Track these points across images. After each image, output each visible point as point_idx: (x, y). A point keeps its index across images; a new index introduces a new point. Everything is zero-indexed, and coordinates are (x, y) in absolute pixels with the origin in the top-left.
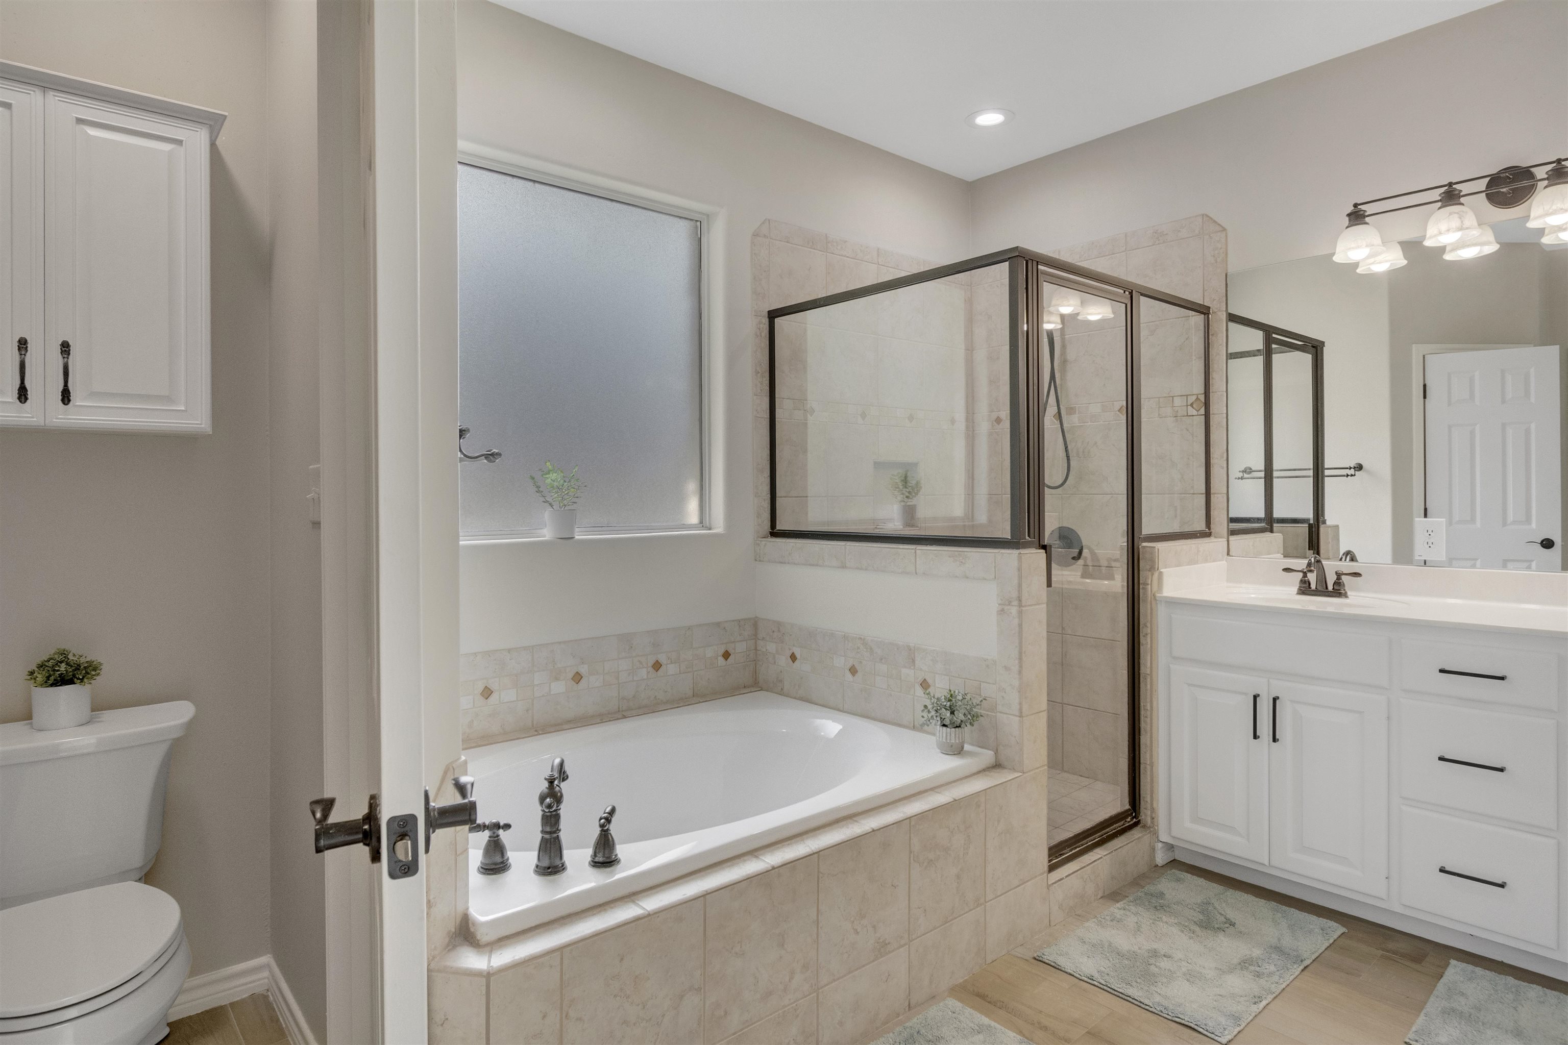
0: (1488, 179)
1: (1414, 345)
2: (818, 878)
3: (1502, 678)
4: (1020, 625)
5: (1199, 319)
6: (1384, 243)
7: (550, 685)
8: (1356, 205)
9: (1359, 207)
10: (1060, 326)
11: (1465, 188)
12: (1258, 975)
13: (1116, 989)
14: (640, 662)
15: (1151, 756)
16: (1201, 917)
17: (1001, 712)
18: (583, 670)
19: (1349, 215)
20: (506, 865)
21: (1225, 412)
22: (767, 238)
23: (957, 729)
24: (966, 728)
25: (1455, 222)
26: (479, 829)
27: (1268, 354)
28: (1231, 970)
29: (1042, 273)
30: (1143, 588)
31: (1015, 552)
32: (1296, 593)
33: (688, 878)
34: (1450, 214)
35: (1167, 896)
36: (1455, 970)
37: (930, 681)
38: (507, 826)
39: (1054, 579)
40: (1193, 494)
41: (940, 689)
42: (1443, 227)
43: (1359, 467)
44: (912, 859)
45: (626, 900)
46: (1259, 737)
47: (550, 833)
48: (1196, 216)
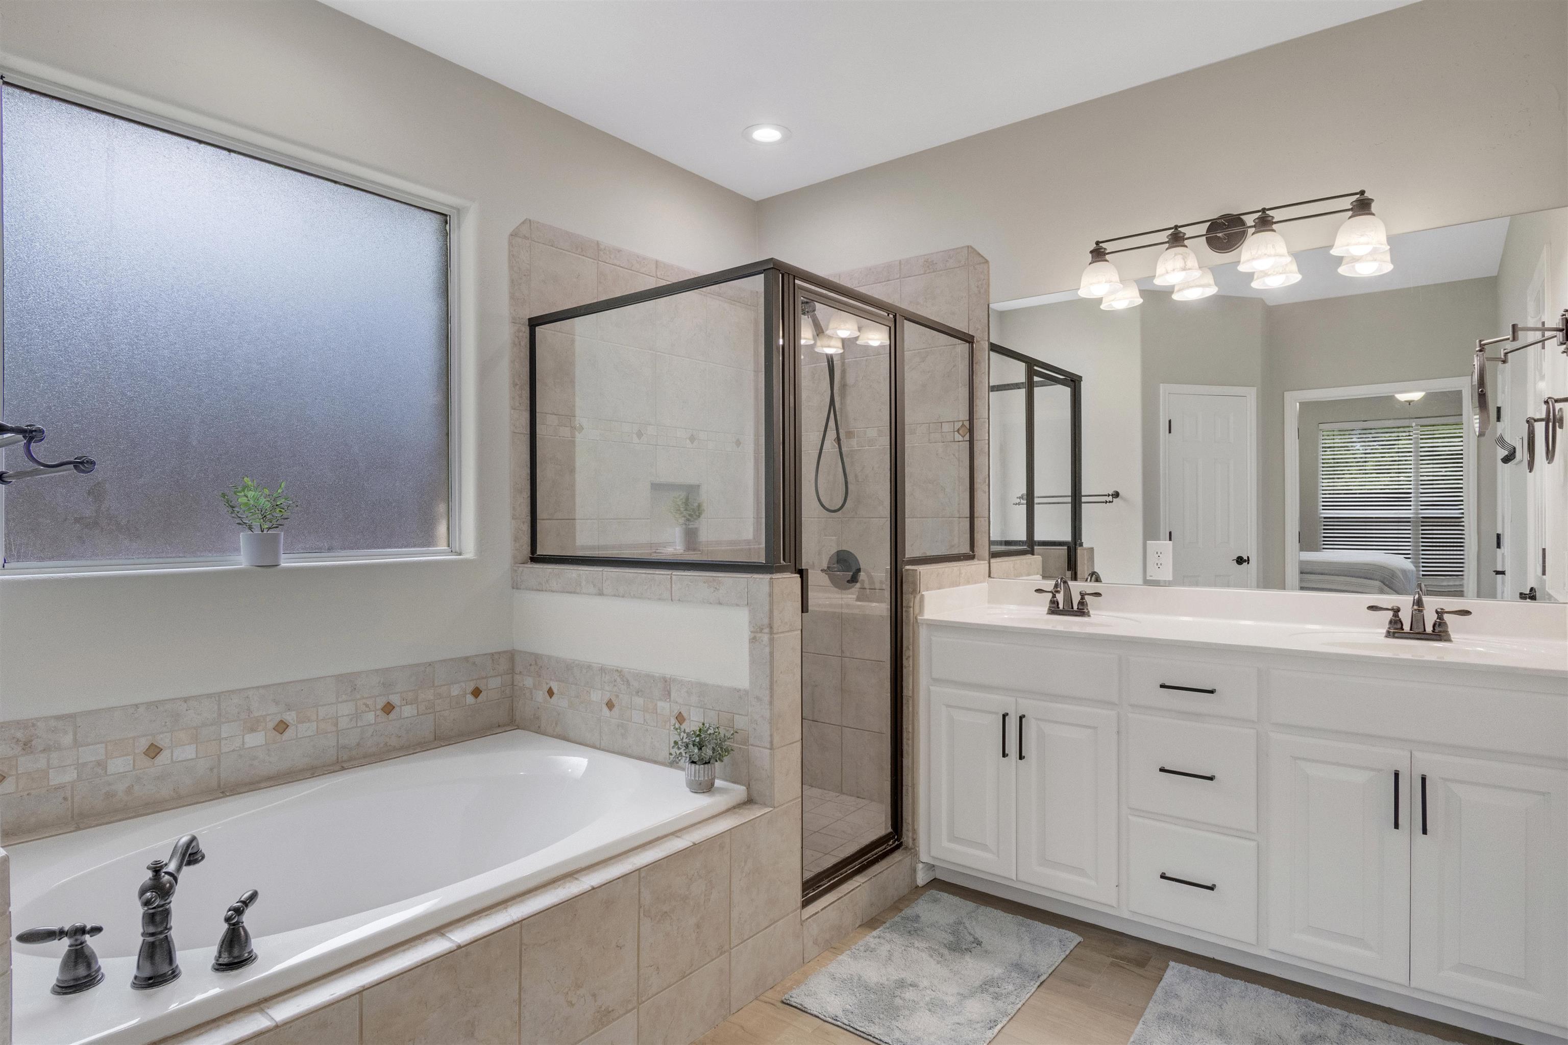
0: (1209, 223)
1: (1161, 384)
2: (521, 951)
3: (1212, 692)
4: (771, 654)
5: (963, 347)
6: (1122, 281)
7: (243, 738)
8: (1098, 243)
9: (1101, 245)
10: (841, 351)
11: (1188, 232)
12: (997, 997)
13: (858, 1028)
14: (367, 706)
15: (913, 778)
16: (951, 939)
17: (752, 745)
18: (290, 717)
19: (1091, 252)
20: (94, 979)
21: (987, 438)
22: (528, 239)
23: (706, 765)
24: (716, 763)
25: (1179, 263)
26: (54, 937)
27: (1030, 387)
28: (972, 994)
29: (799, 288)
30: (906, 611)
31: (767, 577)
32: (1046, 612)
33: (348, 971)
34: (1176, 255)
35: (923, 919)
36: (1174, 971)
37: (685, 715)
38: (97, 930)
39: (811, 602)
40: (959, 518)
41: (692, 725)
42: (1170, 265)
43: (1116, 495)
44: (642, 915)
45: (253, 1009)
46: (1007, 755)
47: (152, 935)
48: (963, 247)
